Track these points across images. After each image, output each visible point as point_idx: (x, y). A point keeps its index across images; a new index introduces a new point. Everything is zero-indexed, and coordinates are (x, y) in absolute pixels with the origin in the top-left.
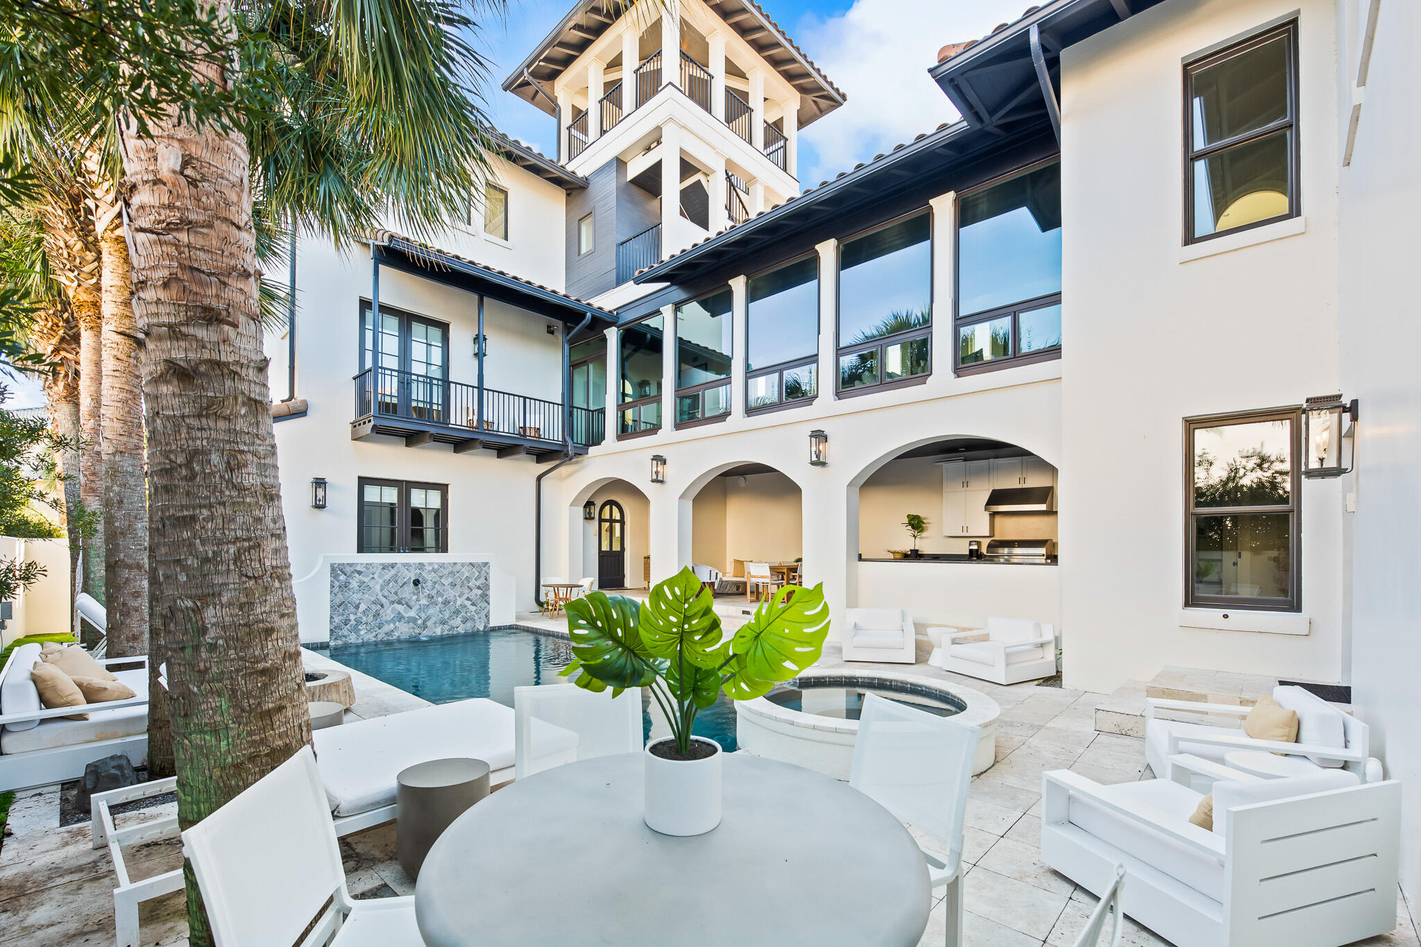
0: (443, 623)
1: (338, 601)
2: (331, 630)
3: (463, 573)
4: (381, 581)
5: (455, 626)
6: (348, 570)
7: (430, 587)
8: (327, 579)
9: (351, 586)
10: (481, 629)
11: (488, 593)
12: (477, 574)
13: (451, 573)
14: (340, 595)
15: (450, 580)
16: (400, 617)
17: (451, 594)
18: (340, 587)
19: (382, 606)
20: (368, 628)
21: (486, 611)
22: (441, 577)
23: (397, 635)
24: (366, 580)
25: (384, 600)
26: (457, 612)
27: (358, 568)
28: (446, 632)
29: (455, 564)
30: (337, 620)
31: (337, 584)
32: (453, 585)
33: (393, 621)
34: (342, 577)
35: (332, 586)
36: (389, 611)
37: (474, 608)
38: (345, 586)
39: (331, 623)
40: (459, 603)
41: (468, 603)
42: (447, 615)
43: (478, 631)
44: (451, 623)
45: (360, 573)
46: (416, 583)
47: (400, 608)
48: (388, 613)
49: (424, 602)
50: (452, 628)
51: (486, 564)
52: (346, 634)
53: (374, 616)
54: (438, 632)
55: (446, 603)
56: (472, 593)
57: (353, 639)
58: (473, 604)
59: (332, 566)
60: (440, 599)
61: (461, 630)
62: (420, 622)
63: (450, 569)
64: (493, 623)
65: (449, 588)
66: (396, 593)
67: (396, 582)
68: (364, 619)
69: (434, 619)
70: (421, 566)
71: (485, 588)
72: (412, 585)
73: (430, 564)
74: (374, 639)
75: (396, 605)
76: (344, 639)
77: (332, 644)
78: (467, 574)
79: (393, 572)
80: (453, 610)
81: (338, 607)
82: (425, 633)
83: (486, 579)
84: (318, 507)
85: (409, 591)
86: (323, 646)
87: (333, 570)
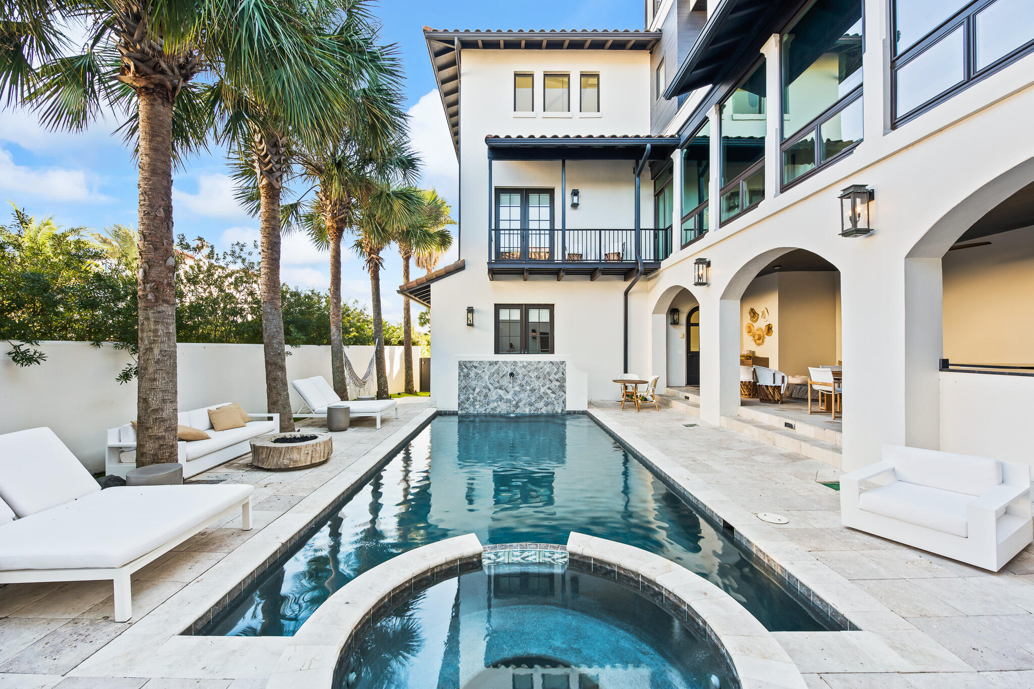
0: (531, 404)
1: (463, 385)
2: (459, 404)
3: (545, 369)
4: (488, 373)
5: (539, 408)
6: (469, 365)
7: (521, 379)
8: (457, 370)
9: (470, 376)
10: (560, 411)
11: (564, 384)
12: (556, 370)
13: (536, 368)
14: (464, 382)
15: (536, 374)
16: (501, 399)
17: (536, 384)
18: (464, 376)
19: (489, 390)
20: (481, 404)
21: (563, 398)
22: (529, 372)
23: (499, 410)
24: (480, 372)
25: (490, 386)
26: (541, 398)
27: (475, 364)
28: (532, 412)
29: (539, 362)
30: (462, 397)
31: (462, 374)
32: (538, 378)
33: (496, 401)
34: (465, 370)
35: (460, 376)
36: (494, 394)
37: (553, 396)
38: (467, 376)
39: (459, 399)
40: (542, 390)
41: (549, 392)
42: (533, 399)
43: (557, 412)
44: (536, 405)
45: (476, 367)
46: (512, 374)
47: (501, 392)
48: (493, 395)
49: (517, 389)
50: (537, 409)
51: (563, 362)
52: (467, 407)
53: (485, 396)
54: (527, 411)
55: (533, 390)
56: (552, 384)
57: (471, 410)
58: (553, 393)
59: (459, 362)
60: (528, 388)
61: (544, 411)
62: (514, 403)
63: (536, 366)
64: (569, 408)
65: (534, 379)
66: (498, 382)
67: (498, 374)
68: (478, 398)
69: (523, 402)
70: (515, 363)
71: (562, 380)
72: (508, 376)
73: (521, 362)
74: (484, 412)
75: (498, 390)
76: (466, 410)
77: (460, 412)
78: (548, 370)
79: (496, 367)
80: (537, 396)
81: (463, 389)
82: (518, 411)
83: (563, 374)
84: (468, 325)
85: (505, 382)
86: (454, 414)
87: (460, 365)
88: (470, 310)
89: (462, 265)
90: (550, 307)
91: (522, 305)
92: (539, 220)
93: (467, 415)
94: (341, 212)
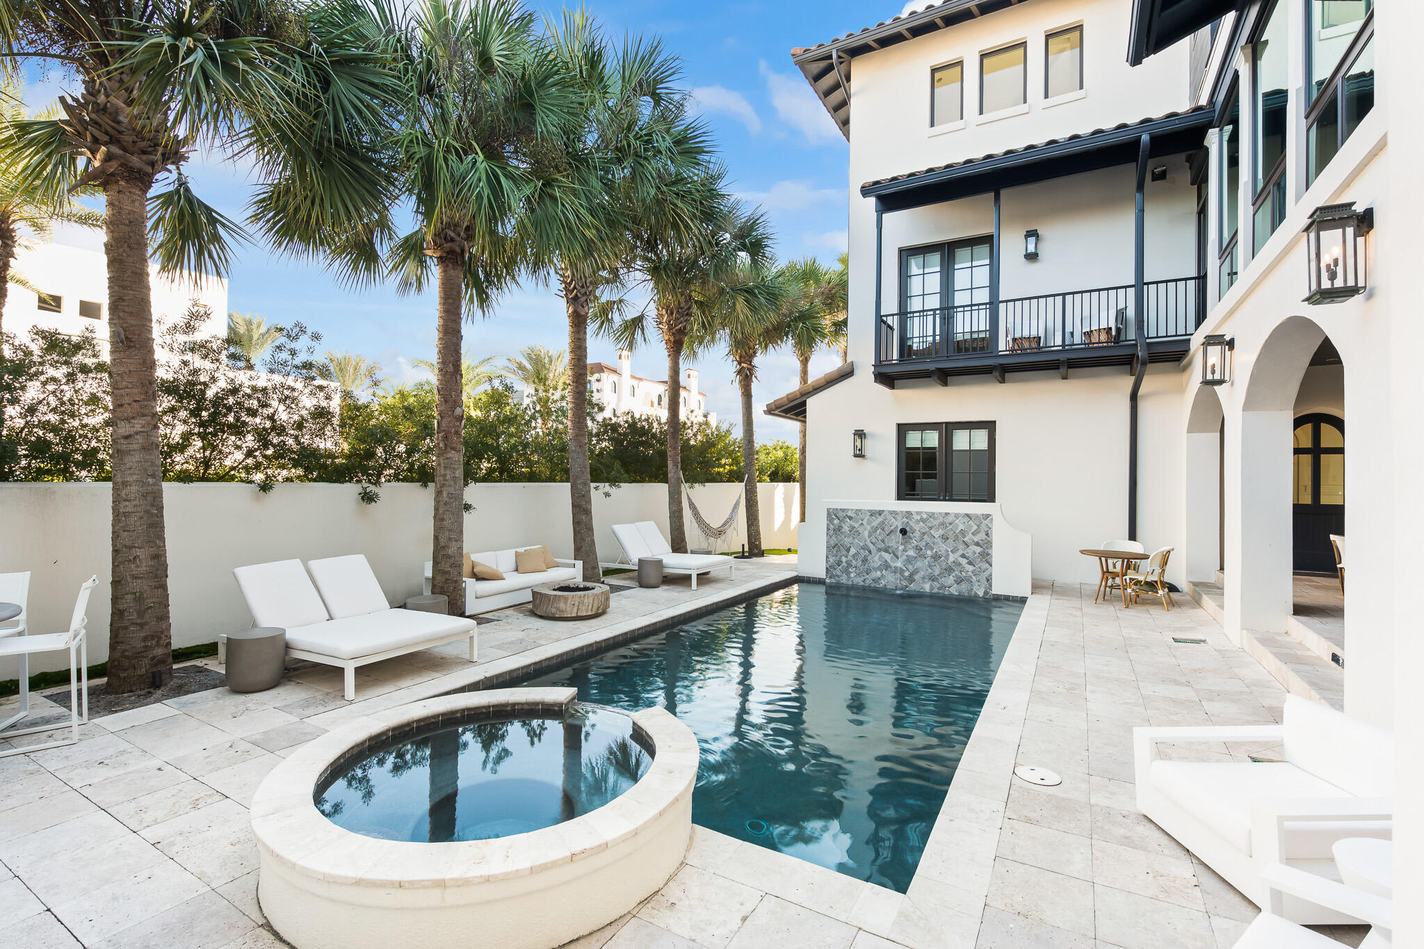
0: (933, 579)
1: (832, 543)
2: (827, 569)
3: (957, 526)
4: (869, 528)
5: (946, 584)
6: (841, 514)
7: (918, 538)
8: (824, 522)
9: (843, 530)
10: (981, 593)
11: (990, 552)
12: (975, 527)
13: (942, 524)
14: (834, 538)
15: (941, 532)
16: (886, 566)
17: (942, 548)
18: (834, 530)
19: (870, 552)
20: (858, 571)
22: (931, 528)
23: (884, 583)
24: (856, 525)
25: (871, 547)
26: (949, 570)
27: (849, 514)
28: (935, 590)
29: (947, 514)
30: (832, 560)
31: (832, 527)
33: (879, 569)
34: (836, 522)
35: (828, 529)
36: (876, 558)
37: (971, 568)
38: (838, 529)
39: (827, 562)
40: (952, 558)
41: (964, 561)
42: (937, 572)
43: (976, 595)
44: (942, 580)
45: (850, 518)
46: (904, 532)
47: (887, 557)
48: (876, 560)
49: (911, 553)
50: (943, 587)
51: (989, 516)
52: (839, 574)
53: (863, 561)
54: (927, 587)
55: (936, 557)
56: (968, 550)
57: (844, 579)
58: (970, 563)
59: (828, 510)
60: (929, 553)
61: (954, 591)
62: (907, 574)
63: (941, 520)
64: (997, 590)
65: (939, 540)
66: (883, 541)
67: (883, 529)
68: (854, 563)
69: (922, 573)
70: (909, 514)
71: (986, 545)
72: (899, 534)
73: (918, 513)
74: (862, 583)
75: (883, 553)
76: (837, 578)
77: (828, 581)
78: (961, 527)
79: (880, 519)
80: (944, 567)
81: (833, 548)
82: (912, 587)
83: (987, 534)
84: (856, 456)
85: (896, 540)
86: (820, 582)
87: (829, 514)
88: (860, 434)
89: (848, 370)
90: (990, 426)
91: (942, 423)
92: (972, 289)
93: (838, 586)
94: (679, 322)
